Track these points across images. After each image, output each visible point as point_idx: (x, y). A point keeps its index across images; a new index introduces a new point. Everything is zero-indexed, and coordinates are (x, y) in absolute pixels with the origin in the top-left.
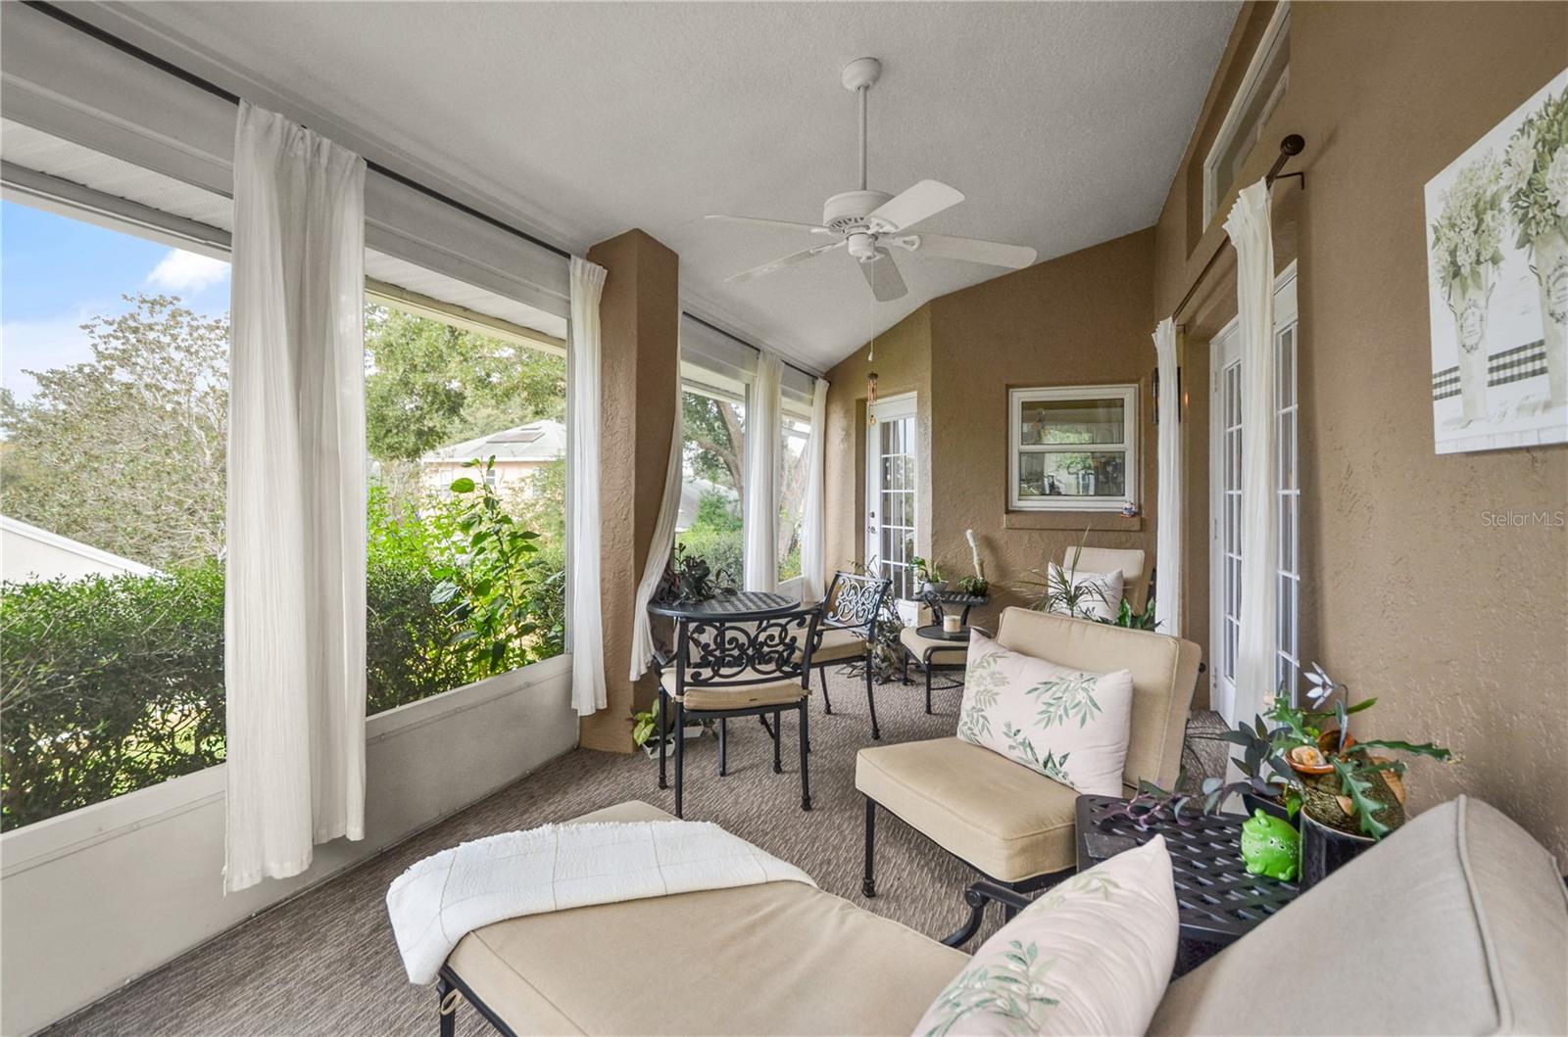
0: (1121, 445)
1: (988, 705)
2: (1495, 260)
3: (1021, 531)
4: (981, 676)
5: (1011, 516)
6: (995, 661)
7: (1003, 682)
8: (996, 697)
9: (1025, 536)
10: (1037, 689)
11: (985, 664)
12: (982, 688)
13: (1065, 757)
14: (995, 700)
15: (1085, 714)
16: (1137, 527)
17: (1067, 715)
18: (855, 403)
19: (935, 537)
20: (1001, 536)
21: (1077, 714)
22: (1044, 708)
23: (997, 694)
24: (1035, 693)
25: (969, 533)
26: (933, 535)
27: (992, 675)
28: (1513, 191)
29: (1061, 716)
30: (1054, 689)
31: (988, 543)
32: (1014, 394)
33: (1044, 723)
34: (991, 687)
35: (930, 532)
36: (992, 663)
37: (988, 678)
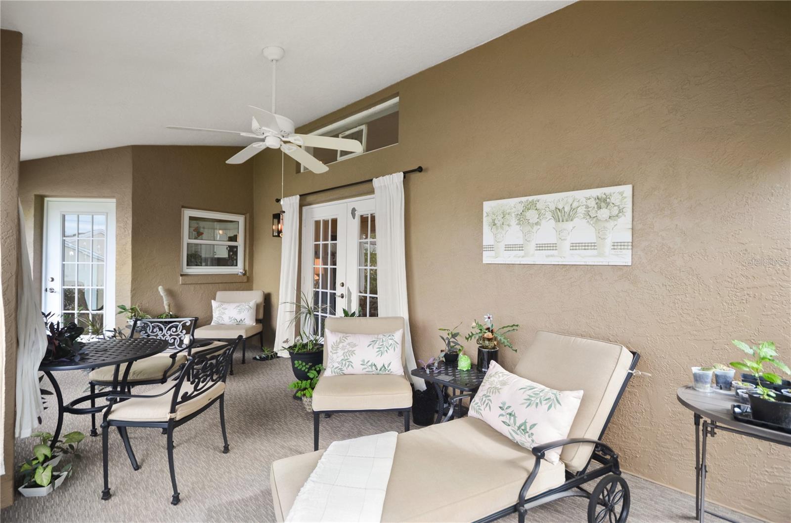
0: (236, 243)
1: (351, 356)
2: (509, 225)
3: (190, 285)
4: (343, 346)
5: (184, 277)
6: (347, 339)
7: (355, 345)
8: (355, 352)
9: (192, 287)
10: (371, 344)
11: (343, 341)
12: (346, 350)
13: (390, 364)
14: (355, 354)
15: (394, 347)
16: (245, 280)
17: (389, 349)
18: (33, 197)
19: (134, 292)
20: (177, 288)
21: (392, 348)
22: (378, 350)
23: (354, 351)
24: (371, 346)
25: (160, 289)
26: (132, 291)
27: (349, 344)
28: (516, 213)
29: (386, 350)
30: (378, 342)
31: (170, 293)
32: (185, 211)
33: (380, 355)
34: (350, 349)
35: (130, 289)
36: (346, 340)
37: (348, 346)
